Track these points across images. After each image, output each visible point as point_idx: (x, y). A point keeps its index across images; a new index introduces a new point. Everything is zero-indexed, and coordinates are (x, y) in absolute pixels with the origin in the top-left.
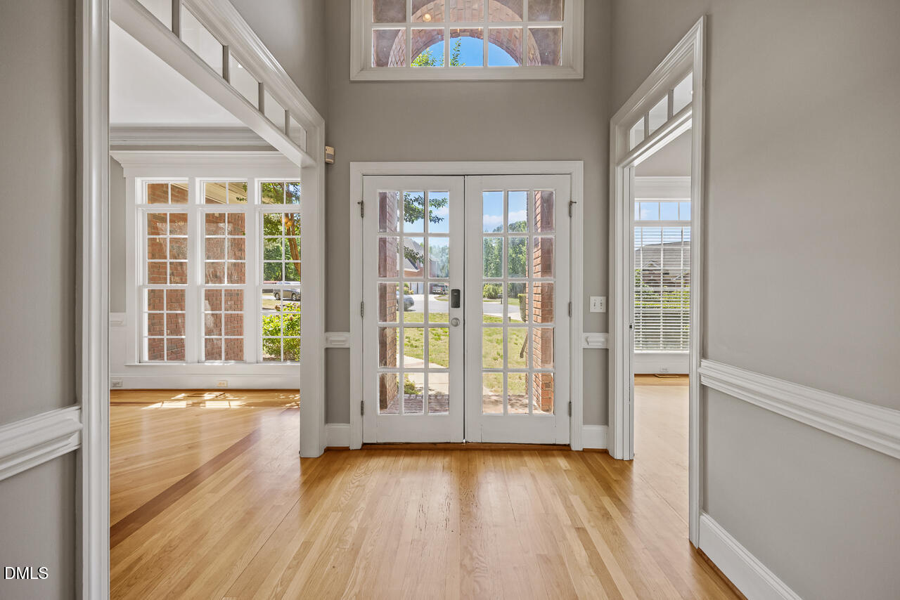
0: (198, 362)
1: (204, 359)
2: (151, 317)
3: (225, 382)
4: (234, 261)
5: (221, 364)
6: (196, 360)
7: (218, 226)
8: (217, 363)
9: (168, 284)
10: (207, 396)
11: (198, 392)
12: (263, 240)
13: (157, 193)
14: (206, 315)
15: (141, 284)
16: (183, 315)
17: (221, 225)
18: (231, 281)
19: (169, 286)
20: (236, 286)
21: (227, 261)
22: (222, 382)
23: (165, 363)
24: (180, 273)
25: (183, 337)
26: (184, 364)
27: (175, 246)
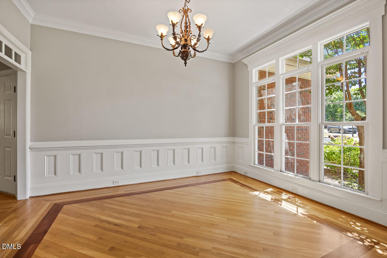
0: (281, 171)
1: (284, 169)
2: (259, 141)
3: (296, 189)
4: (302, 106)
5: (293, 176)
6: (279, 170)
7: (292, 86)
8: (291, 174)
9: (266, 124)
10: (284, 196)
11: (280, 190)
12: (325, 88)
13: (262, 75)
14: (285, 142)
15: (255, 124)
16: (273, 141)
17: (294, 84)
18: (300, 120)
19: (267, 124)
20: (303, 124)
21: (298, 107)
22: (294, 188)
23: (264, 167)
24: (271, 117)
25: (273, 154)
26: (273, 171)
27: (270, 101)
